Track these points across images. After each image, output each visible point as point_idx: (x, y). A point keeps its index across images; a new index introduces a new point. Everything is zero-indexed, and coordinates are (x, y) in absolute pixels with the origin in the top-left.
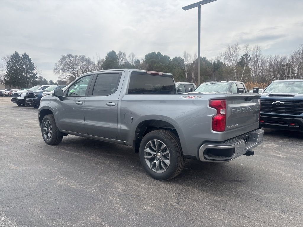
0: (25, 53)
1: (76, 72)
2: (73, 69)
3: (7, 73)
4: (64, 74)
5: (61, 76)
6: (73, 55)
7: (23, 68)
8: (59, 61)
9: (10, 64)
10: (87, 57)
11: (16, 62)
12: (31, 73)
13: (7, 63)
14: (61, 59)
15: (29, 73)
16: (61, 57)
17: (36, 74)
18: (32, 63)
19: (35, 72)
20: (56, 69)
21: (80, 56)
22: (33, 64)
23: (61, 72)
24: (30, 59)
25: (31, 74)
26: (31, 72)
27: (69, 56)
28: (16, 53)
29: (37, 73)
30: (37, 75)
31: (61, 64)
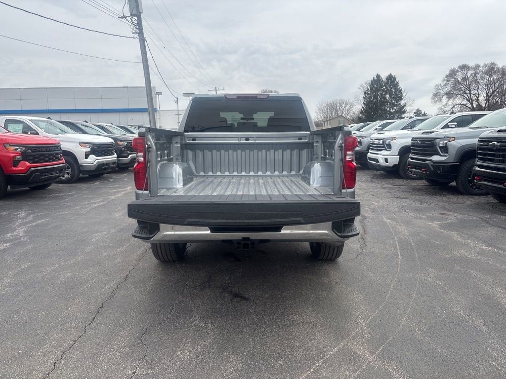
0: (390, 74)
1: (474, 97)
2: (470, 91)
3: (363, 107)
4: (450, 102)
5: (444, 106)
6: (471, 64)
7: (386, 98)
8: (444, 80)
9: (368, 94)
10: (500, 66)
11: (377, 90)
12: (396, 105)
13: (365, 93)
14: (447, 76)
15: (393, 105)
16: (448, 72)
17: (403, 107)
18: (399, 88)
19: (402, 103)
20: (435, 95)
21: (485, 65)
22: (401, 90)
23: (444, 99)
24: (397, 83)
25: (395, 108)
26: (396, 103)
27: (464, 67)
28: (378, 76)
29: (405, 105)
30: (405, 108)
31: (445, 85)
